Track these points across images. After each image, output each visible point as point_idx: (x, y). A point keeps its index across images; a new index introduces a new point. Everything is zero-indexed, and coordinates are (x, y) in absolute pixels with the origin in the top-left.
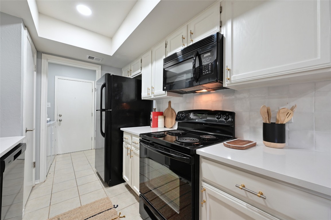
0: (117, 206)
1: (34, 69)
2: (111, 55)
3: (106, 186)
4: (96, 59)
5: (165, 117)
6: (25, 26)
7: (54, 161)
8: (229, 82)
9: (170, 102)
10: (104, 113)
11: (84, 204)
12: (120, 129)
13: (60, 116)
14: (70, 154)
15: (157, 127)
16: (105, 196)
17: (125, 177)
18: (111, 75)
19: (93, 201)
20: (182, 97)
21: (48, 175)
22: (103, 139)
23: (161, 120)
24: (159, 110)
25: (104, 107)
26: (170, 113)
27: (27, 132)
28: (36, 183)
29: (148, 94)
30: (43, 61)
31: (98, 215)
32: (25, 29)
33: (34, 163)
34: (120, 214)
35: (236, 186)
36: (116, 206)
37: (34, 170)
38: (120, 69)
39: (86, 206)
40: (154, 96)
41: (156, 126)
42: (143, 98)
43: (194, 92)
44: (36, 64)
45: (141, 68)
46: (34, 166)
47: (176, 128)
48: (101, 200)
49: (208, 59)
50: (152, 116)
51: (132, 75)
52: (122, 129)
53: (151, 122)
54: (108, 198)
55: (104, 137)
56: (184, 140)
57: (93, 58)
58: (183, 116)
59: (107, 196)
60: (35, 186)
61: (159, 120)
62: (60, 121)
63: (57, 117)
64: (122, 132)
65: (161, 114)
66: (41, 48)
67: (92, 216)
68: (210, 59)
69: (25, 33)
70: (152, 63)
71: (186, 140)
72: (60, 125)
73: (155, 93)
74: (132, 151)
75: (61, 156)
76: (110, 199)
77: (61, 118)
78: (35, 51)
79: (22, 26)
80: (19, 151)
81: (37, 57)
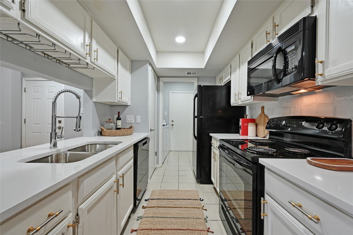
0: (203, 200)
2: (204, 67)
3: (198, 182)
4: (193, 73)
5: (257, 125)
6: (150, 64)
7: (168, 155)
8: (322, 79)
9: (263, 108)
10: (196, 119)
11: (180, 189)
12: (209, 134)
13: (173, 121)
15: (247, 135)
16: (195, 189)
17: (212, 178)
18: (202, 86)
19: (187, 189)
20: (277, 100)
22: (196, 141)
23: (251, 127)
24: (252, 117)
25: (196, 115)
26: (263, 120)
27: (152, 131)
28: (157, 166)
29: (235, 100)
30: (161, 84)
31: (187, 200)
32: (150, 66)
33: (156, 152)
34: (203, 206)
35: (289, 202)
36: (201, 200)
37: (156, 157)
38: (215, 78)
39: (182, 191)
40: (242, 102)
41: (246, 133)
42: (232, 104)
43: (289, 93)
44: (157, 86)
45: (231, 73)
46: (156, 155)
47: (268, 137)
48: (192, 191)
49: (292, 54)
50: (241, 124)
51: (224, 82)
52: (211, 134)
53: (240, 129)
54: (197, 192)
56: (256, 149)
57: (190, 73)
58: (275, 123)
59: (197, 190)
60: (156, 168)
61: (249, 128)
62: (173, 125)
63: (170, 123)
64: (211, 137)
65: (253, 121)
66: (159, 75)
67: (184, 199)
68: (294, 53)
69: (150, 68)
70: (239, 67)
71: (259, 149)
72: (172, 128)
73: (242, 99)
74: (216, 155)
75: (173, 152)
76: (199, 193)
77: (173, 123)
78: (156, 77)
79: (148, 64)
80: (145, 141)
81: (157, 81)
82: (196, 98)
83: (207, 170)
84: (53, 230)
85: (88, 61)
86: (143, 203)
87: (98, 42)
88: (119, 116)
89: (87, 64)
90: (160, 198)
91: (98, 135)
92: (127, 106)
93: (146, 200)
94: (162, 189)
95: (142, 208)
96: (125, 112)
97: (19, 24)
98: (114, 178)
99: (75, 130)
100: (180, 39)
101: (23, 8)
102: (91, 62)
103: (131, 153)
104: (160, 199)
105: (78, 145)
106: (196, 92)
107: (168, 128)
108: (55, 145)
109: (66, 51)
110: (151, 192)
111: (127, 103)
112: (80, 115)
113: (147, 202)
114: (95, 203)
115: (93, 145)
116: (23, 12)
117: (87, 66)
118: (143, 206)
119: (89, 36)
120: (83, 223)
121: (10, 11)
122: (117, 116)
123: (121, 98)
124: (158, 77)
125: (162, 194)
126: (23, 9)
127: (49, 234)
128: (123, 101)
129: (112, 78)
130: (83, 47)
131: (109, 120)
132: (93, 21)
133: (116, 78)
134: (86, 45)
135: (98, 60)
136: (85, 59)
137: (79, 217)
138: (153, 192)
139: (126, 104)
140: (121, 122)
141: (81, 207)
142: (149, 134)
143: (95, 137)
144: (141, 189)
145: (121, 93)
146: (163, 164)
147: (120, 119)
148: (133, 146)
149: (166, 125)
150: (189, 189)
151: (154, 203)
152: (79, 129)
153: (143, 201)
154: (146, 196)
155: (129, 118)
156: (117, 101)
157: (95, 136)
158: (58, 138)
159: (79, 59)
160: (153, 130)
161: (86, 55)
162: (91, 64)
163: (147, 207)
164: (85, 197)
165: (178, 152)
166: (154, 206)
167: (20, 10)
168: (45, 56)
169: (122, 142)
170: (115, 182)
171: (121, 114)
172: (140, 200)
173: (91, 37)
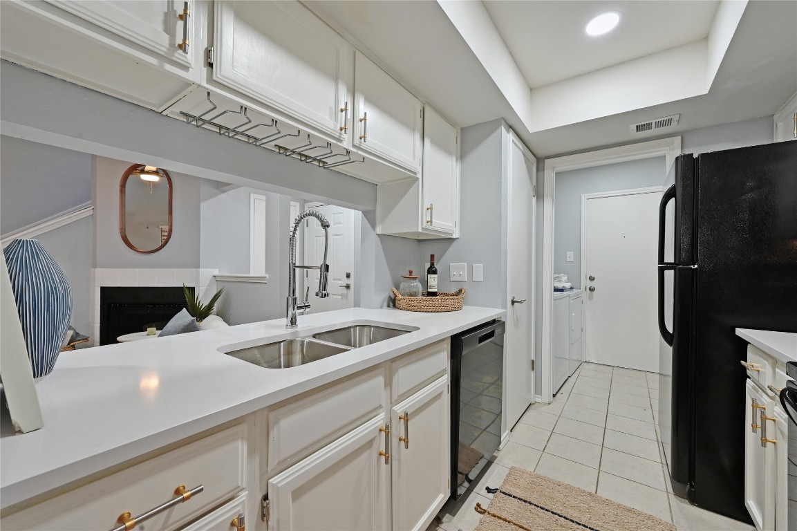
1: (532, 194)
2: (706, 91)
3: (678, 493)
4: (659, 124)
6: (511, 127)
7: (577, 373)
10: (670, 275)
11: (603, 494)
12: (734, 331)
13: (592, 279)
14: (611, 368)
16: (666, 518)
18: (695, 156)
19: (628, 504)
21: (559, 394)
22: (669, 350)
25: (669, 257)
27: (515, 304)
28: (536, 399)
30: (549, 176)
32: (508, 132)
33: (533, 361)
37: (533, 374)
39: (607, 502)
44: (535, 183)
46: (533, 369)
48: (650, 518)
52: (740, 332)
55: (670, 343)
57: (648, 126)
59: (670, 522)
60: (534, 404)
62: (592, 290)
63: (585, 283)
64: (743, 343)
66: (541, 152)
69: (508, 138)
72: (591, 298)
75: (593, 366)
77: (593, 284)
78: (534, 160)
79: (503, 129)
80: (489, 331)
81: (537, 171)
82: (671, 204)
83: (726, 460)
84: (197, 522)
85: (347, 144)
86: (479, 496)
87: (369, 100)
88: (432, 265)
89: (348, 152)
90: (529, 500)
91: (389, 306)
92: (452, 240)
93: (489, 490)
94: (541, 472)
95: (476, 509)
96: (448, 254)
97: (209, 93)
98: (379, 420)
99: (317, 295)
100: (602, 24)
101: (209, 61)
102: (354, 146)
103: (443, 359)
104: (530, 503)
105: (335, 325)
106: (671, 182)
107: (578, 296)
108: (293, 322)
109: (299, 131)
110: (507, 471)
111: (451, 234)
112: (327, 263)
113: (491, 495)
114: (318, 476)
115: (366, 328)
116: (210, 68)
117: (347, 158)
118: (478, 505)
119: (348, 90)
120: (278, 520)
121: (188, 71)
122: (428, 265)
123: (431, 222)
124: (538, 159)
125: (538, 488)
126: (209, 63)
127: (188, 529)
128: (436, 229)
129: (412, 177)
130: (334, 117)
131: (411, 272)
132: (358, 54)
133: (419, 176)
134: (340, 109)
135: (367, 139)
136: (341, 141)
137: (268, 504)
138: (512, 471)
139: (447, 236)
140: (436, 279)
141: (274, 483)
142: (506, 313)
143: (382, 310)
144: (483, 452)
145: (431, 208)
146: (554, 396)
147: (435, 272)
148: (449, 341)
149: (572, 288)
150: (638, 508)
151: (509, 508)
152: (324, 292)
153: (481, 489)
154: (493, 478)
155: (456, 269)
156: (422, 228)
157: (381, 307)
158: (299, 308)
159: (329, 144)
160: (520, 302)
161: (339, 131)
162: (355, 150)
163: (489, 514)
164: (286, 459)
165: (611, 369)
166: (509, 519)
167: (205, 67)
168: (281, 152)
169: (419, 329)
170: (381, 430)
171: (439, 261)
172: (473, 483)
173: (353, 92)
